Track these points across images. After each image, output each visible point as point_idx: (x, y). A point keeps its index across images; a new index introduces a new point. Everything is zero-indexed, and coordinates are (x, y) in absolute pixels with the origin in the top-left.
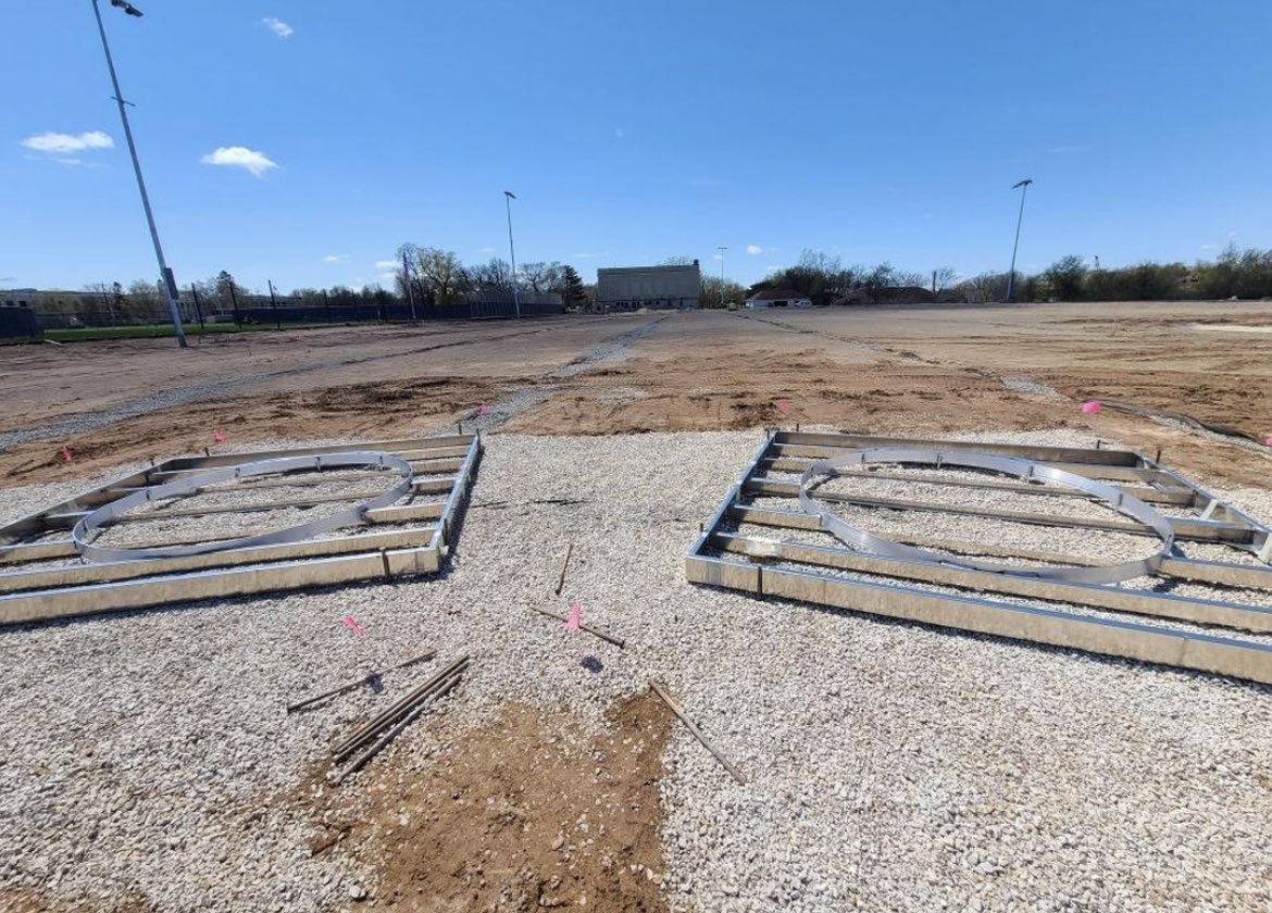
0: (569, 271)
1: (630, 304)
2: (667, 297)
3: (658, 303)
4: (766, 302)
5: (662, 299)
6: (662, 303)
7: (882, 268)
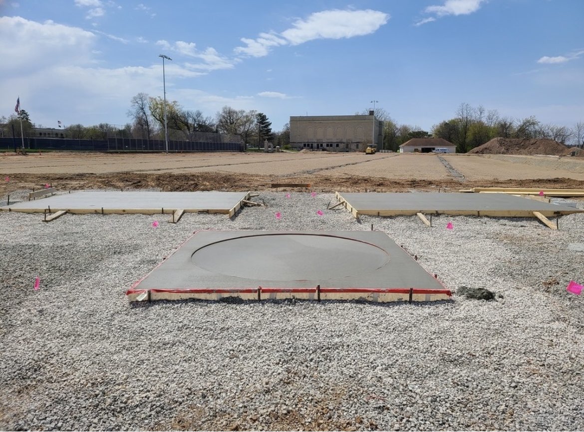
0: (262, 118)
1: (315, 145)
2: (344, 141)
3: (337, 146)
4: (413, 148)
5: (341, 143)
6: (341, 146)
7: (528, 122)
